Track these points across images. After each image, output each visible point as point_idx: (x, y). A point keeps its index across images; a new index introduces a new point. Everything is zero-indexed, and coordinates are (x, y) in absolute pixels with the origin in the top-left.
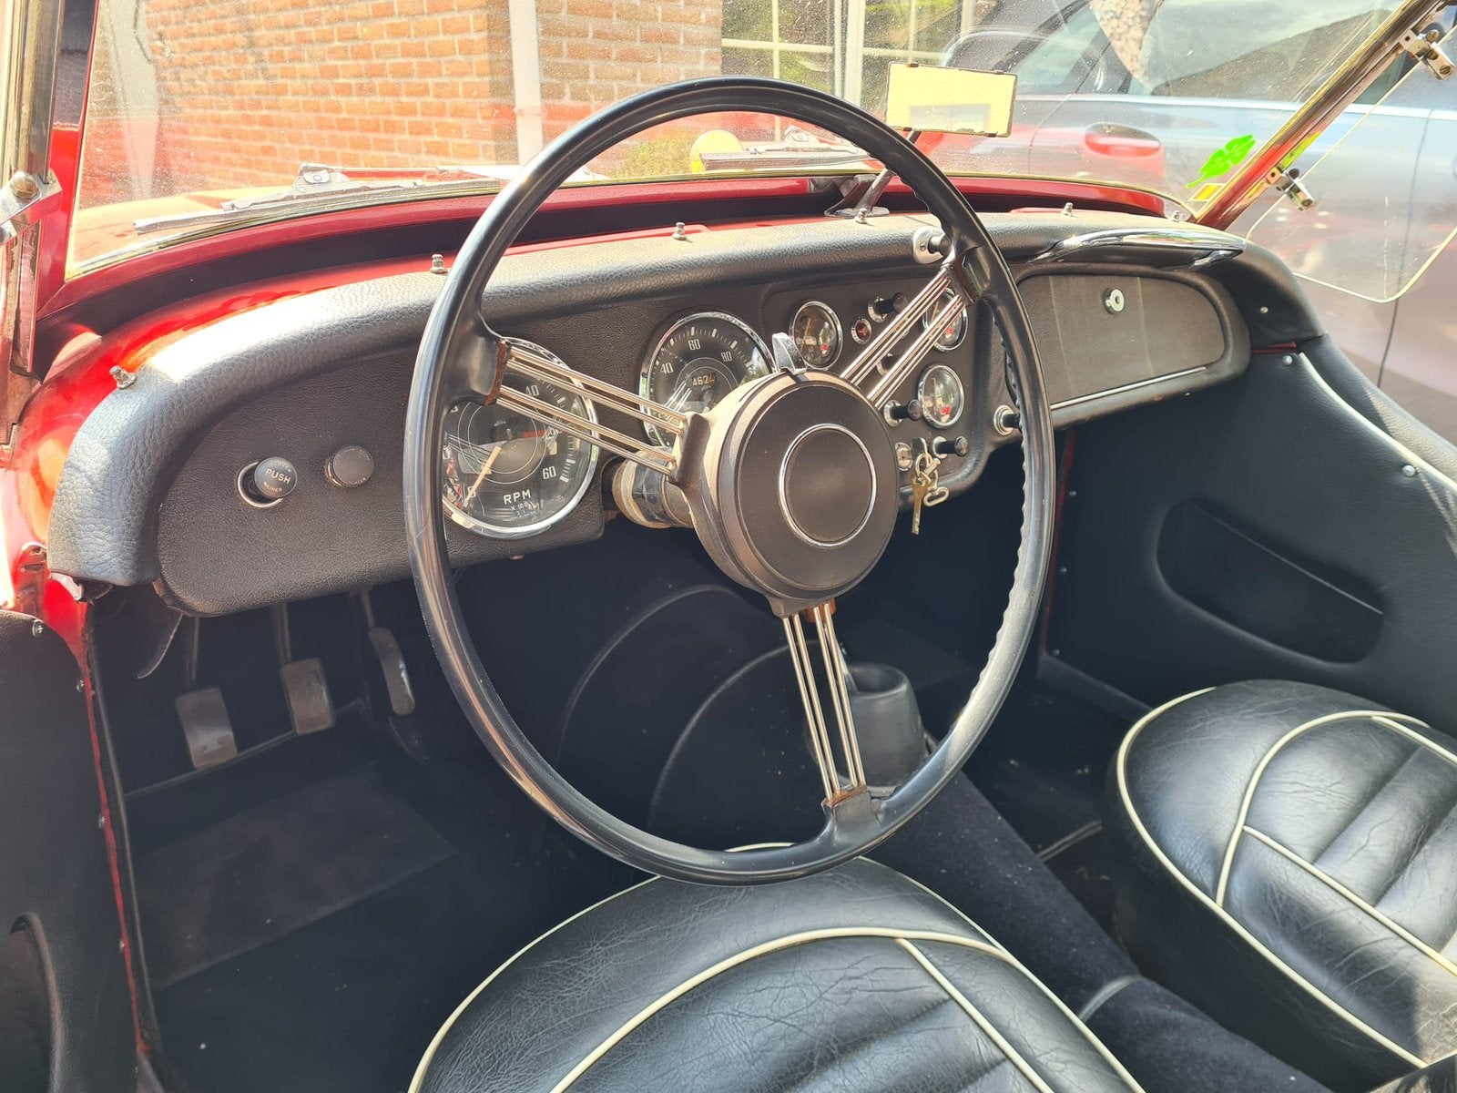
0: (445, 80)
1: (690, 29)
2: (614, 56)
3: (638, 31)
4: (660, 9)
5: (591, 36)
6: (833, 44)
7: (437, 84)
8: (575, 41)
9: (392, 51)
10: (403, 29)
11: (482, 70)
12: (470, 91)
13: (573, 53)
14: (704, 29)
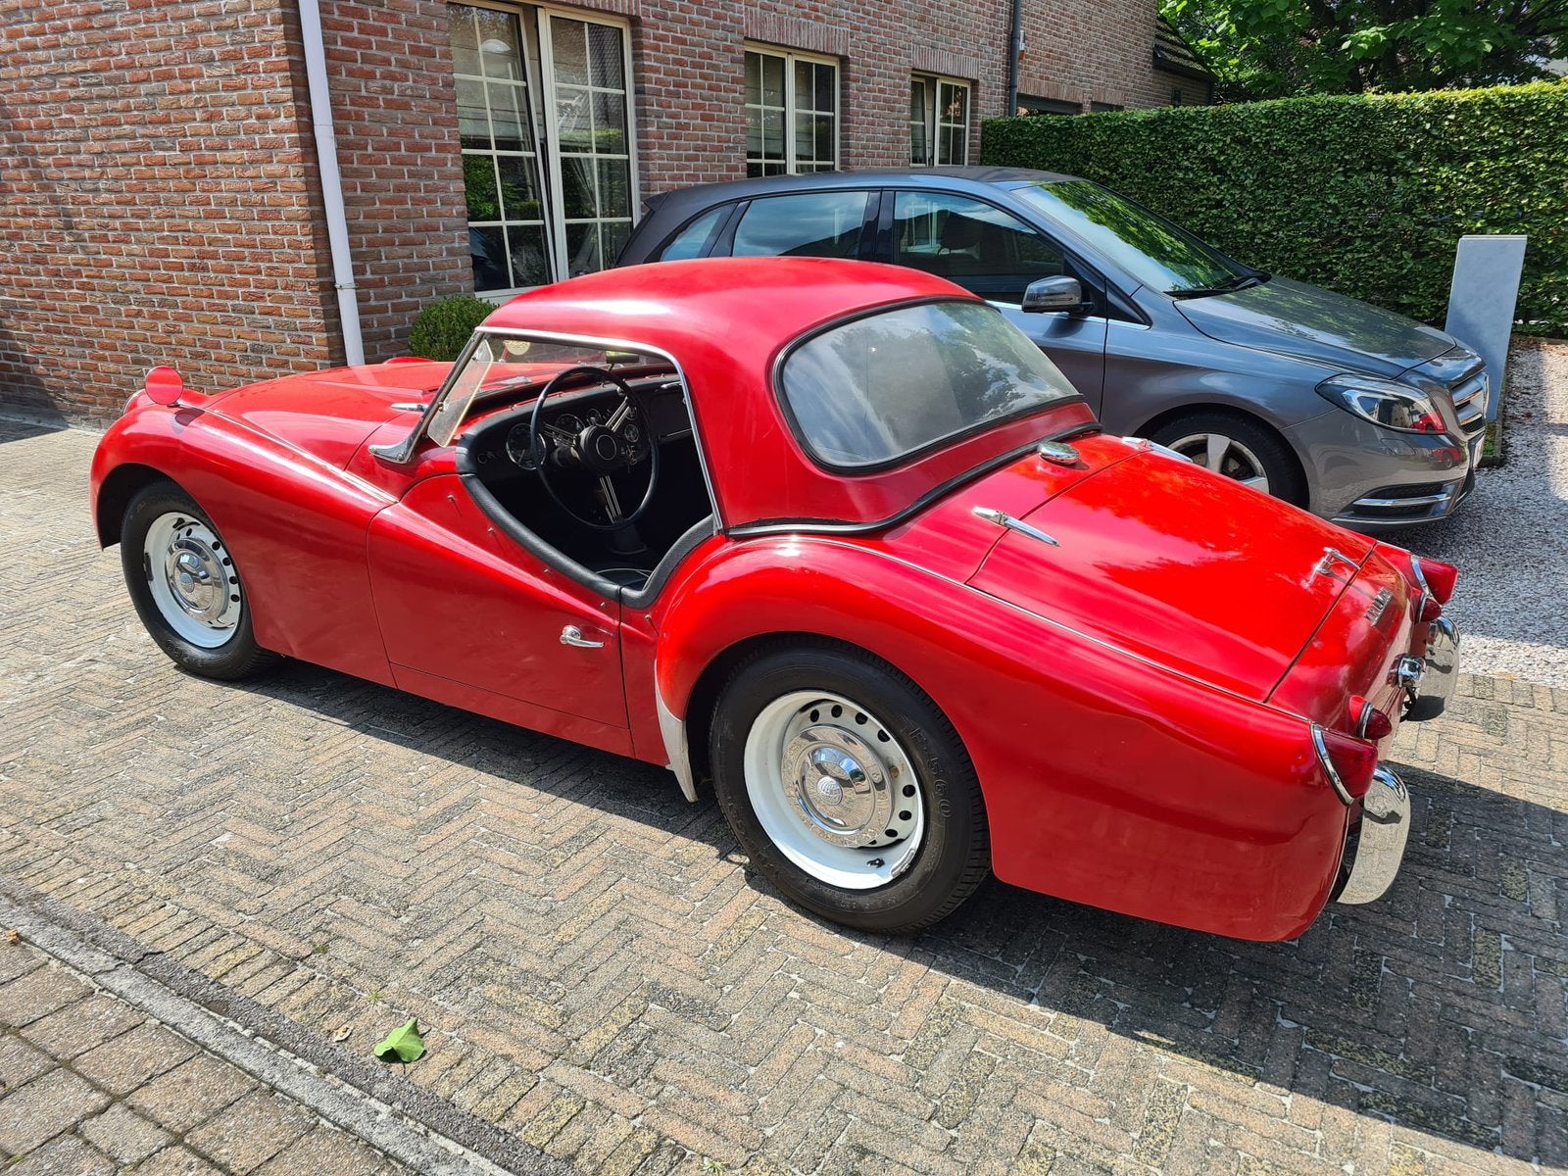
0: (276, 265)
1: (446, 220)
2: (397, 243)
3: (412, 225)
4: (425, 209)
5: (380, 231)
6: (543, 218)
7: (268, 268)
8: (370, 236)
9: (225, 243)
10: (234, 228)
11: (309, 260)
12: (299, 273)
13: (370, 244)
14: (456, 220)
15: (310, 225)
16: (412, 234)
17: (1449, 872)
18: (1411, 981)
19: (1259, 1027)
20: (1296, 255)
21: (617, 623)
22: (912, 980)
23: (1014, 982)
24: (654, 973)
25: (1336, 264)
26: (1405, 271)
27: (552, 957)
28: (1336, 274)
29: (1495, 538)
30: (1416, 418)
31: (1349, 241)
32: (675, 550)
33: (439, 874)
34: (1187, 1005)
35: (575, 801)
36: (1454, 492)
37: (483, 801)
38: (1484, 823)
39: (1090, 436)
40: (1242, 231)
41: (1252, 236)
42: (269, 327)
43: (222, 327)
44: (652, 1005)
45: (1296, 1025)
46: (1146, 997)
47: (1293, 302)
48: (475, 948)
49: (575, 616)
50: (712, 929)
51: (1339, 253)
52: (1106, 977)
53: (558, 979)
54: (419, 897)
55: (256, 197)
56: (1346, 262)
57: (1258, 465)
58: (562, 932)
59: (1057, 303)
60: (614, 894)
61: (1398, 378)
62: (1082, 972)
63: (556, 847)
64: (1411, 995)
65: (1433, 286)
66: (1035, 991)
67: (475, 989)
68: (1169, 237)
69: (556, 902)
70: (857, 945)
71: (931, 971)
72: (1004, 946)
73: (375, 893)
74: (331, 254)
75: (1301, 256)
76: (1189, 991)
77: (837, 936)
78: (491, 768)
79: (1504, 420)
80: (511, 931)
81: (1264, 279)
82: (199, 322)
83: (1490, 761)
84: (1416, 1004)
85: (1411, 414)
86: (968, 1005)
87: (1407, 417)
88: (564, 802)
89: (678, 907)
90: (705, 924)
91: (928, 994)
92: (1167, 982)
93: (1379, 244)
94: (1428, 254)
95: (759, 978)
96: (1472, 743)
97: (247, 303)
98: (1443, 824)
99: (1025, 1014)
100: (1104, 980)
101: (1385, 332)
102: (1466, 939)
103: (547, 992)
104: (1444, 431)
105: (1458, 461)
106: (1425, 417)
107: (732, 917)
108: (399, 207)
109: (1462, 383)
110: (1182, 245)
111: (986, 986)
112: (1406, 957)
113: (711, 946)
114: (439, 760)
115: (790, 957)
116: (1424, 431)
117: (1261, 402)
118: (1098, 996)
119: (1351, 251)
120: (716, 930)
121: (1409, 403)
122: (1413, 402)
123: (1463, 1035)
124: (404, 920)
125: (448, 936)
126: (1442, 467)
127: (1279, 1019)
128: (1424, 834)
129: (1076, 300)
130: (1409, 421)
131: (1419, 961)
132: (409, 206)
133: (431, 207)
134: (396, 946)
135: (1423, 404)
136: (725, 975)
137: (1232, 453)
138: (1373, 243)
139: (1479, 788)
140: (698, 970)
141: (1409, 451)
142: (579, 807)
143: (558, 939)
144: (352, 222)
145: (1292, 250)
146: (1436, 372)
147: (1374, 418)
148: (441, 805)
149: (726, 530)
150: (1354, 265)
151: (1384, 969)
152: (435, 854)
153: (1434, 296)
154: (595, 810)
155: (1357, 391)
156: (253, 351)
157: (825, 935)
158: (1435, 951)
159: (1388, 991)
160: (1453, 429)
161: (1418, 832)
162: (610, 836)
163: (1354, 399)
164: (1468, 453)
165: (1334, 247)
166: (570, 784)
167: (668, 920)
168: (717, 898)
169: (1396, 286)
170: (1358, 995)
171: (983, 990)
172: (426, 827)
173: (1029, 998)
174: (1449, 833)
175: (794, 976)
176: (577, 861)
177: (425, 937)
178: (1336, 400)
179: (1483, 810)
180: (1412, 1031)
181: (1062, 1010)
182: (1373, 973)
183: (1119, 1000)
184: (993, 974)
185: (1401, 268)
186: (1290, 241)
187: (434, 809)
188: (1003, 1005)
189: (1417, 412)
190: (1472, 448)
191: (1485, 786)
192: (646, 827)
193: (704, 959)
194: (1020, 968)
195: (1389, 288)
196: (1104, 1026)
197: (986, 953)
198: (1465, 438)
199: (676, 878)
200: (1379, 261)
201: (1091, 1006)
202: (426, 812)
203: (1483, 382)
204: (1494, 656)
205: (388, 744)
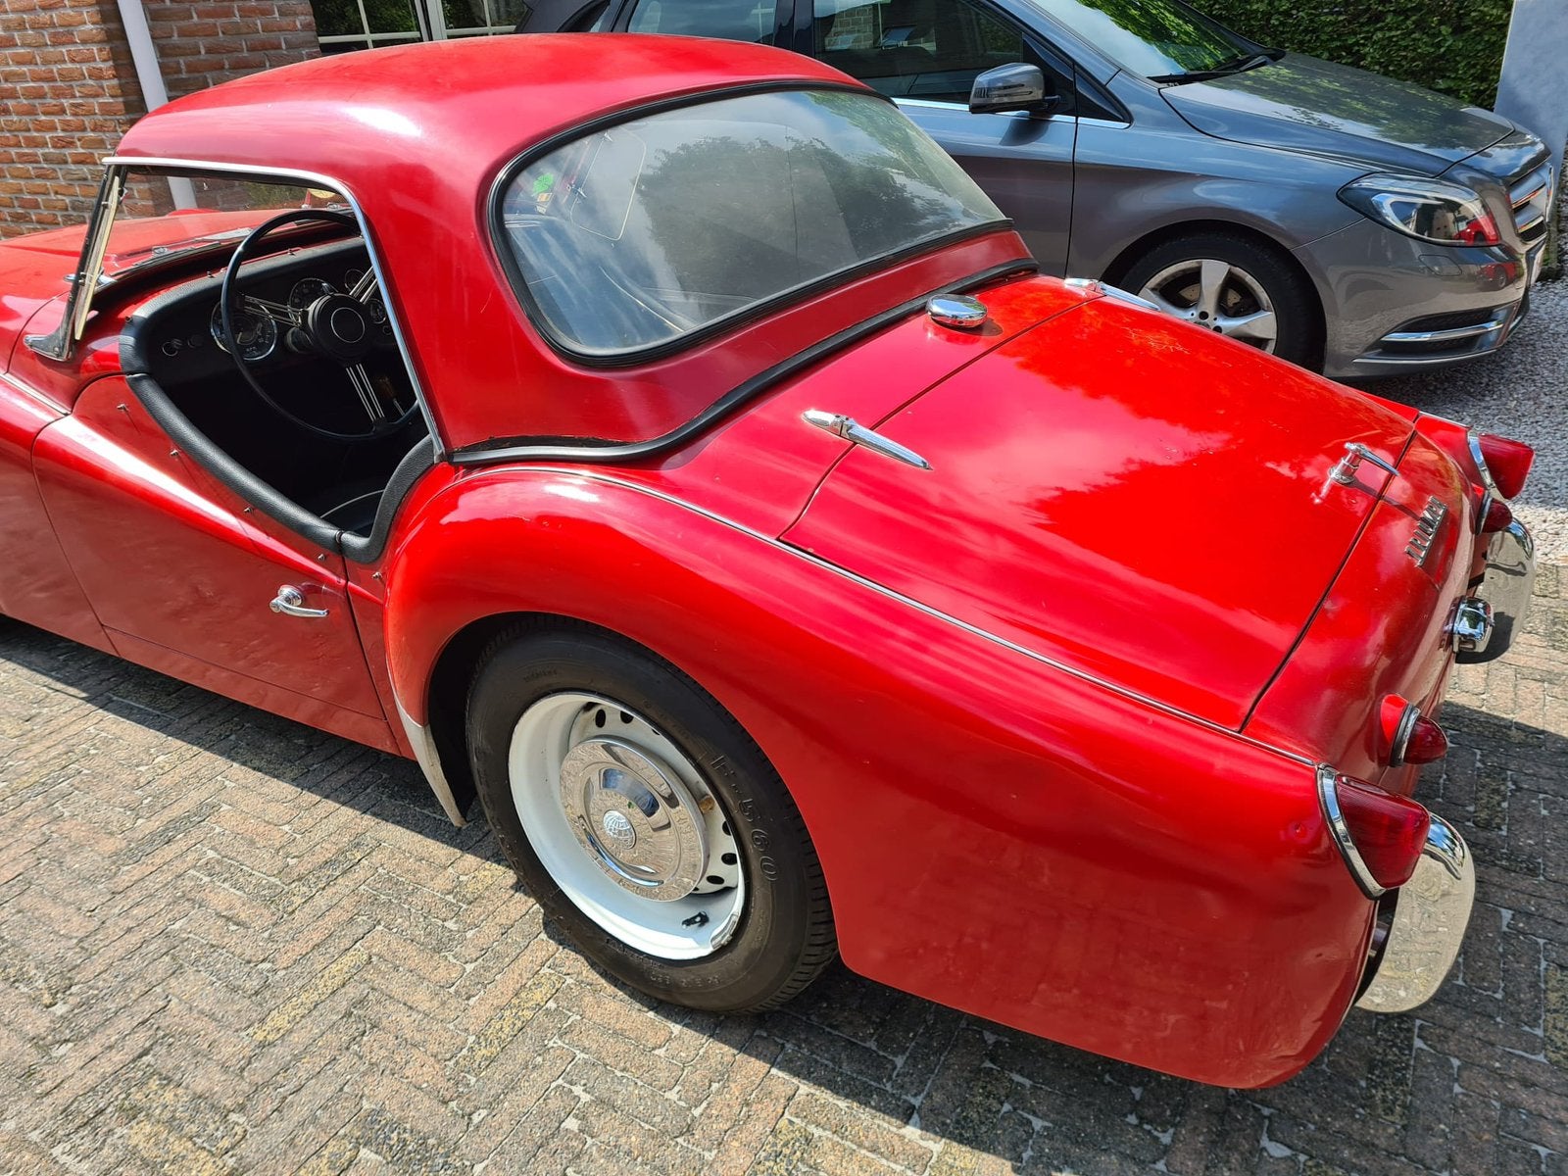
0: (80, 101)
1: (289, 36)
2: (227, 66)
3: (244, 43)
4: (258, 22)
5: (203, 52)
6: (419, 30)
7: (73, 105)
8: (190, 58)
9: (21, 77)
10: (28, 58)
11: (114, 92)
12: (106, 110)
13: (191, 69)
14: (301, 34)
15: (107, 48)
16: (246, 54)
17: (1507, 869)
18: (1456, 1062)
19: (1235, 1158)
20: (1317, 37)
21: (343, 582)
22: (743, 1090)
23: (888, 1087)
24: (379, 1093)
25: (1364, 45)
26: (1442, 50)
27: (242, 1070)
28: (1363, 57)
29: (1553, 371)
30: (1463, 226)
31: (1379, 17)
32: (395, 481)
33: (129, 930)
34: (1132, 1119)
35: (344, 804)
36: (1506, 318)
37: (225, 807)
38: (1550, 786)
39: (1017, 280)
40: (1257, 11)
41: (1268, 16)
42: (85, 179)
43: (39, 182)
44: (364, 1153)
45: (1287, 1152)
46: (1075, 1107)
47: (1318, 86)
48: (140, 1056)
49: (294, 573)
50: (480, 1008)
51: (1368, 32)
52: (1020, 1072)
53: (242, 1108)
54: (88, 972)
55: (44, 17)
56: (1375, 43)
57: (1263, 296)
58: (269, 1024)
59: (1016, 99)
60: (360, 952)
61: (1443, 174)
62: (988, 1064)
63: (300, 880)
64: (1457, 1089)
65: (1474, 66)
66: (916, 1102)
67: (119, 1131)
68: (1177, 21)
69: (275, 971)
70: (676, 1028)
71: (774, 1071)
72: (882, 1024)
73: (33, 964)
74: (139, 83)
75: (1324, 37)
76: (1137, 1092)
77: (651, 1014)
78: (247, 757)
79: (1559, 222)
80: (199, 1025)
81: (1275, 57)
82: (14, 177)
83: (1557, 690)
84: (1464, 1105)
85: (1458, 220)
86: (817, 1132)
87: (1451, 226)
88: (331, 805)
89: (441, 974)
90: (472, 1001)
91: (764, 1115)
92: (1107, 1078)
93: (1414, 18)
94: (1470, 28)
95: (525, 1098)
96: (1532, 663)
97: (57, 151)
98: (1496, 791)
99: (898, 1148)
100: (1017, 1078)
101: (1420, 116)
102: (1534, 986)
103: (219, 1134)
104: (1497, 241)
105: (1513, 277)
106: (1474, 223)
107: (512, 986)
108: (225, 20)
109: (1521, 177)
110: (1190, 28)
111: (847, 1096)
112: (1449, 1020)
113: (472, 1039)
114: (185, 746)
115: (580, 1055)
116: (1471, 243)
117: (1270, 215)
118: (1007, 1107)
119: (1381, 29)
120: (484, 1012)
121: (1454, 206)
122: (1460, 205)
123: (1534, 1162)
124: (60, 1009)
125: (109, 1036)
126: (1494, 287)
127: (1265, 1142)
128: (1471, 809)
129: (1038, 94)
130: (1454, 230)
131: (1467, 1026)
132: (237, 19)
133: (267, 19)
134: (31, 1056)
135: (1472, 207)
136: (480, 1092)
137: (1231, 282)
138: (1407, 18)
139: (1543, 732)
140: (442, 1084)
141: (1453, 269)
142: (347, 813)
143: (260, 1036)
144: (164, 42)
145: (1314, 31)
146: (1488, 165)
147: (1410, 229)
148: (167, 815)
149: (448, 456)
150: (1386, 45)
151: (1418, 1043)
152: (135, 895)
153: (1475, 78)
154: (367, 816)
155: (1390, 195)
156: (74, 209)
157: (634, 1014)
158: (1491, 1008)
159: (1424, 1083)
160: (1509, 238)
161: (1464, 806)
162: (377, 858)
163: (1386, 205)
164: (1525, 265)
165: (1362, 25)
166: (345, 776)
167: (422, 998)
168: (498, 957)
169: (1432, 69)
170: (1380, 1093)
171: (843, 1104)
172: (134, 853)
173: (906, 1115)
174: (1505, 805)
175: (578, 1090)
176: (321, 902)
177: (79, 1038)
178: (1362, 207)
179: (1551, 765)
180: (1459, 1158)
181: (952, 1137)
182: (1401, 1049)
183: (1035, 1114)
184: (861, 1072)
185: (1439, 46)
186: (1311, 21)
187: (155, 824)
188: (867, 1129)
189: (1464, 218)
190: (1530, 260)
191: (1552, 729)
192: (429, 841)
193: (457, 1063)
194: (900, 1061)
195: (1425, 71)
196: (1009, 1164)
197: (855, 1035)
198: (1522, 249)
199: (450, 924)
200: (1414, 40)
201: (994, 1126)
202: (146, 826)
203: (1547, 176)
204: (1557, 534)
205: (127, 724)
